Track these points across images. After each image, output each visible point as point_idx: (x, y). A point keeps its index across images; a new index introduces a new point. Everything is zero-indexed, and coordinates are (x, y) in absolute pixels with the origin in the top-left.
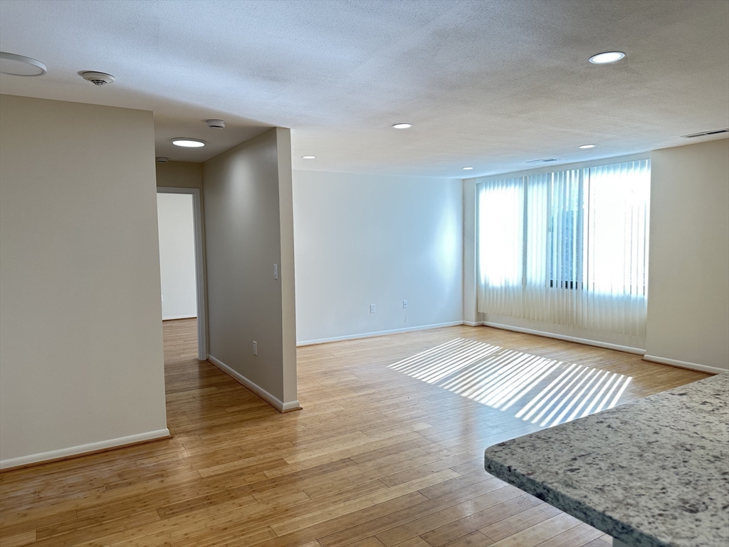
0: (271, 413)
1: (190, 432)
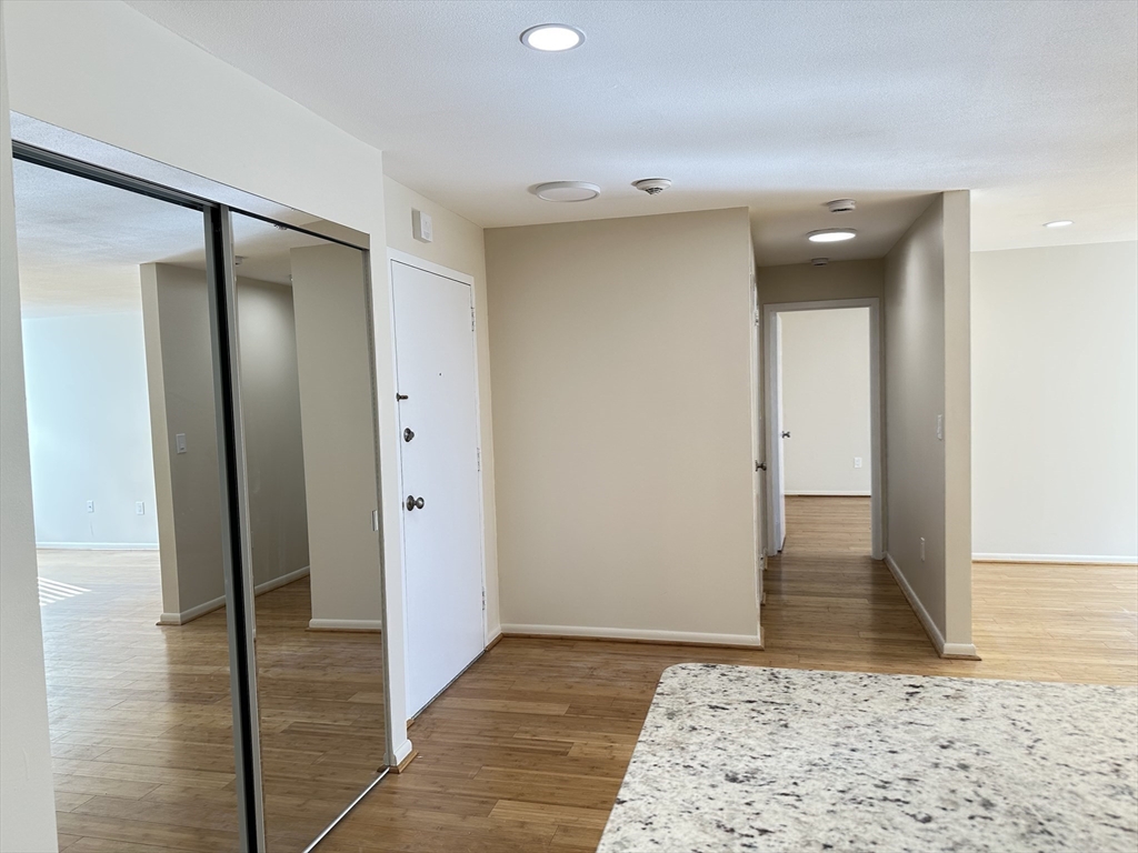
1: (790, 649)
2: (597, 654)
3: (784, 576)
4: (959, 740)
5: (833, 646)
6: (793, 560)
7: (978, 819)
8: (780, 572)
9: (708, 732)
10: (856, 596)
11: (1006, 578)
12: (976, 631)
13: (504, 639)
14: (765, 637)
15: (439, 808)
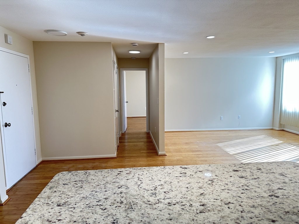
0: (155, 155)
1: (123, 157)
2: (71, 164)
3: (126, 138)
4: (124, 186)
5: (134, 155)
6: (129, 134)
7: (118, 207)
8: (125, 137)
9: (59, 192)
10: (142, 142)
11: (175, 135)
12: (166, 148)
13: (43, 162)
14: (118, 154)
15: (15, 214)
